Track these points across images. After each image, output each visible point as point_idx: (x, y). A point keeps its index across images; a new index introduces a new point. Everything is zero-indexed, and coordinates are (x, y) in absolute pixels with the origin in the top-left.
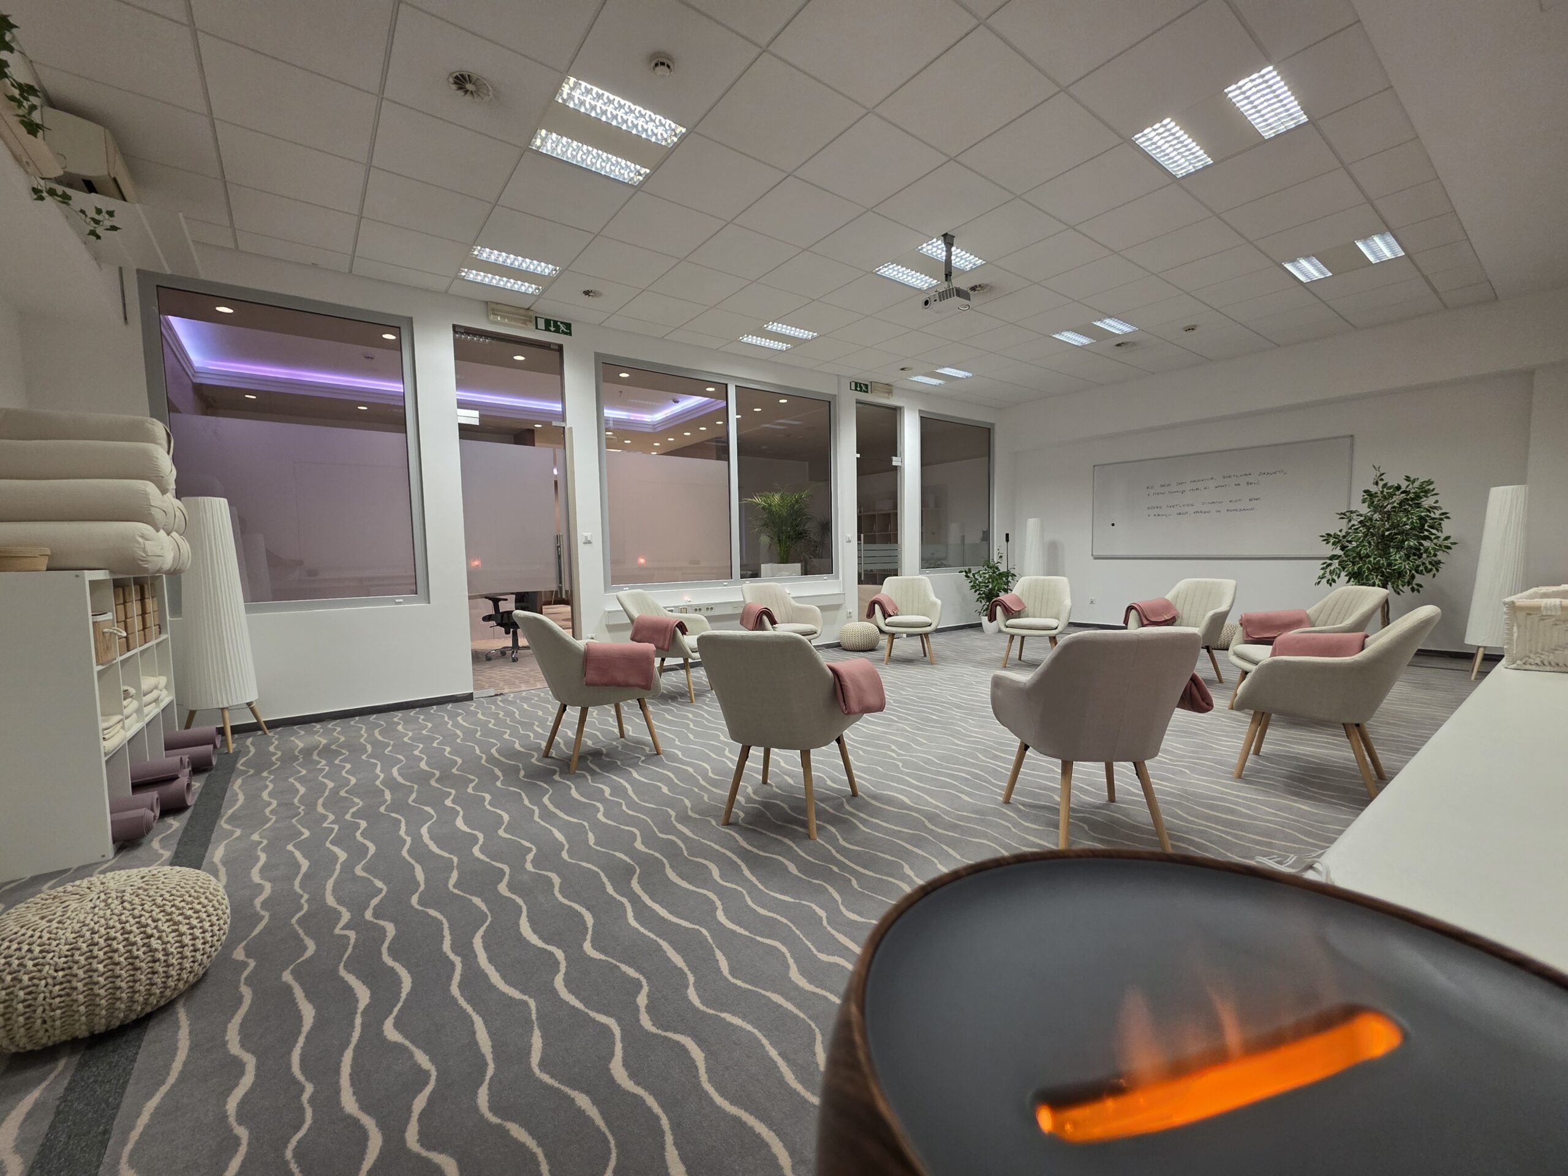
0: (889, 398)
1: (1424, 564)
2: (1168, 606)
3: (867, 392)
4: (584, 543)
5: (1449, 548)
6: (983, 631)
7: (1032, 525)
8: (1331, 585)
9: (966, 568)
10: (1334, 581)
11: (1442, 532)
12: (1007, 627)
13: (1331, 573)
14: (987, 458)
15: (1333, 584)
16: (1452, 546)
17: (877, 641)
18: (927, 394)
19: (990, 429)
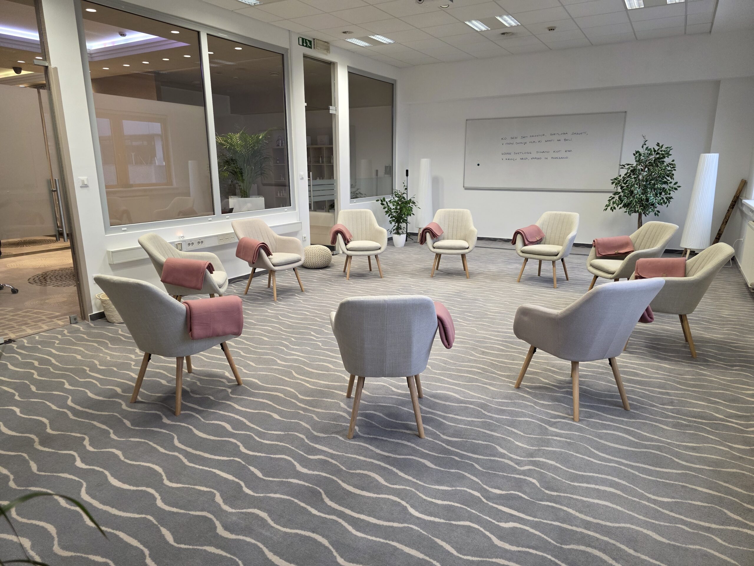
0: (326, 55)
1: (663, 198)
2: (539, 231)
3: (311, 47)
4: (81, 187)
5: (676, 189)
6: (394, 245)
7: (425, 162)
8: (613, 211)
9: (382, 197)
10: (615, 208)
11: (673, 179)
12: (434, 248)
13: (613, 203)
14: (391, 106)
15: (614, 210)
16: (678, 188)
17: (330, 260)
18: (354, 52)
19: (393, 84)
